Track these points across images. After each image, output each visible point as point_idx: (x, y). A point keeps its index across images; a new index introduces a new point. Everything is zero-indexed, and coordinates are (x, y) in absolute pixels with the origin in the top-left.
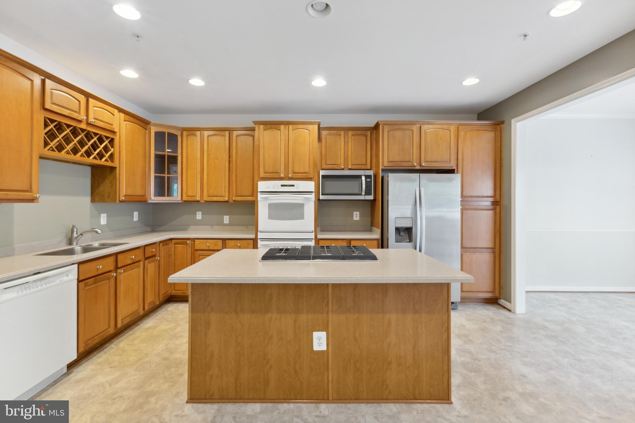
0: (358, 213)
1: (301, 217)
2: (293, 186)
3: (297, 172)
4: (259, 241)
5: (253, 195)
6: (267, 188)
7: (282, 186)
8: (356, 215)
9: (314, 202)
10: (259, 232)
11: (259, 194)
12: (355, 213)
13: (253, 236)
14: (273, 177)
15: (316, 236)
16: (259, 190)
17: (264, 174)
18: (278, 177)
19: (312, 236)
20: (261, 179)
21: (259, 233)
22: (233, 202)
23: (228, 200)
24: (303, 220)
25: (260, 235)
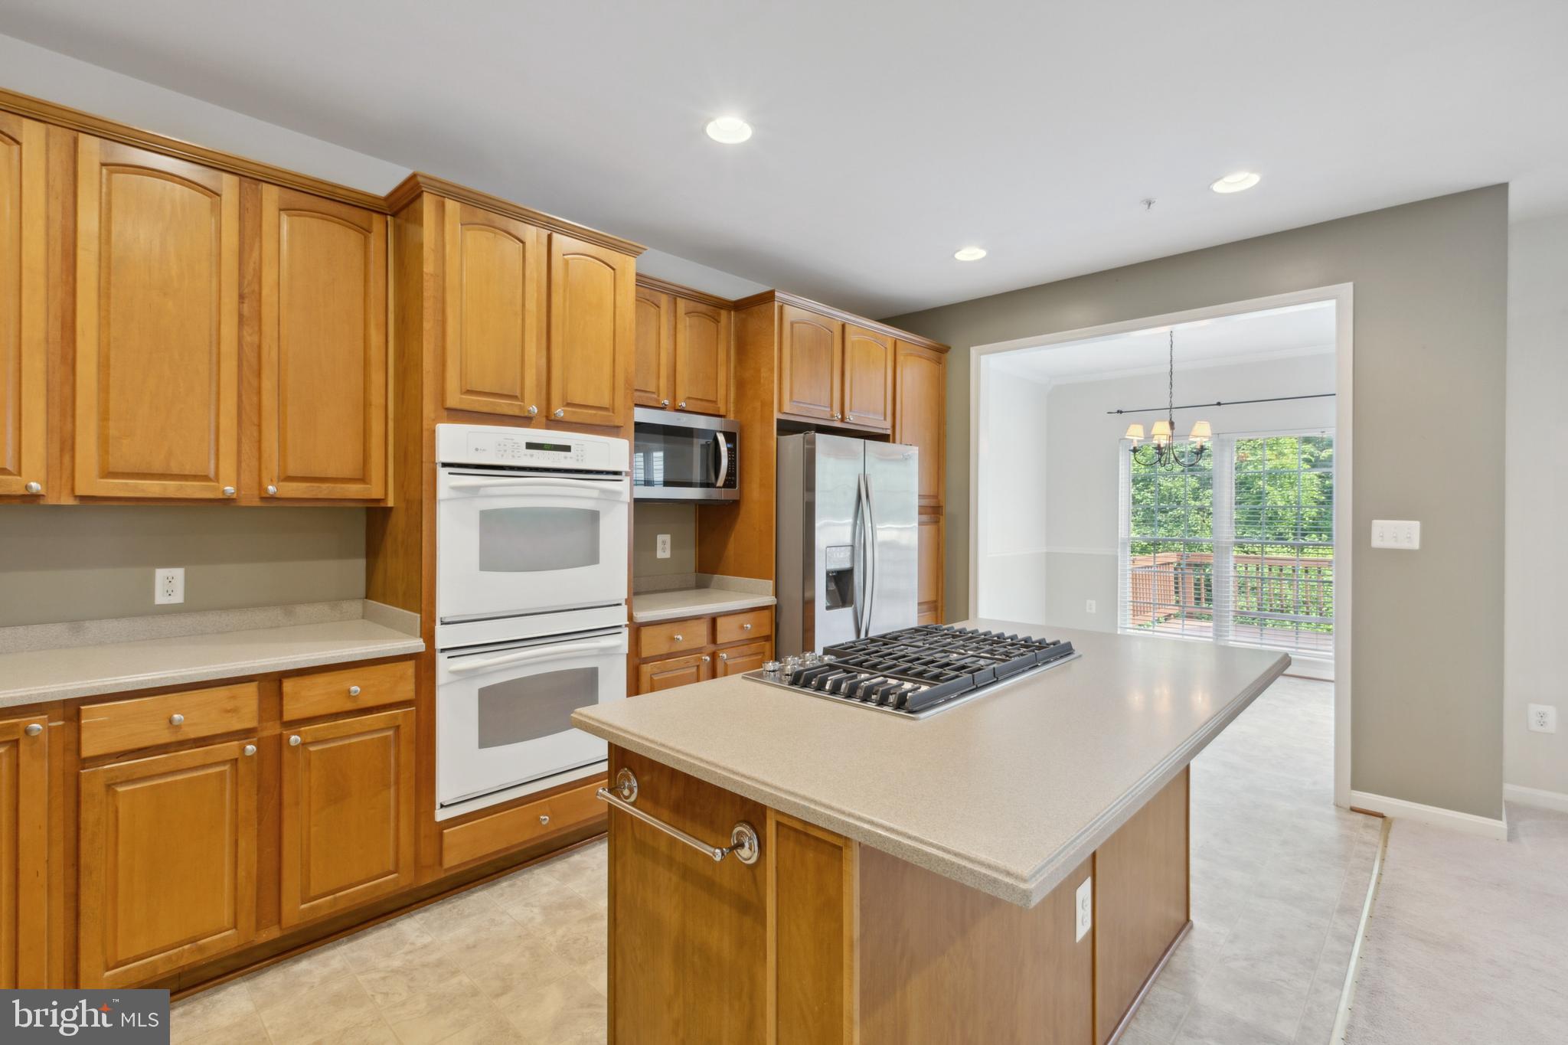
0: (667, 538)
1: (592, 557)
2: (567, 449)
3: (577, 401)
4: (441, 659)
5: (364, 475)
6: (477, 450)
7: (530, 446)
8: (664, 543)
9: (627, 506)
10: (438, 622)
11: (442, 473)
12: (660, 538)
13: (417, 645)
14: (499, 410)
15: (630, 617)
16: (442, 456)
17: (463, 396)
18: (517, 412)
19: (620, 616)
20: (445, 413)
21: (439, 629)
22: (257, 502)
23: (235, 496)
24: (597, 565)
25: (444, 637)
